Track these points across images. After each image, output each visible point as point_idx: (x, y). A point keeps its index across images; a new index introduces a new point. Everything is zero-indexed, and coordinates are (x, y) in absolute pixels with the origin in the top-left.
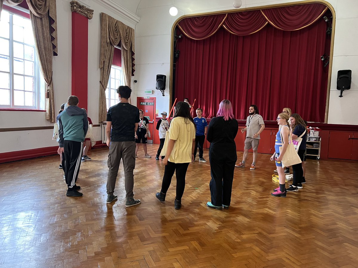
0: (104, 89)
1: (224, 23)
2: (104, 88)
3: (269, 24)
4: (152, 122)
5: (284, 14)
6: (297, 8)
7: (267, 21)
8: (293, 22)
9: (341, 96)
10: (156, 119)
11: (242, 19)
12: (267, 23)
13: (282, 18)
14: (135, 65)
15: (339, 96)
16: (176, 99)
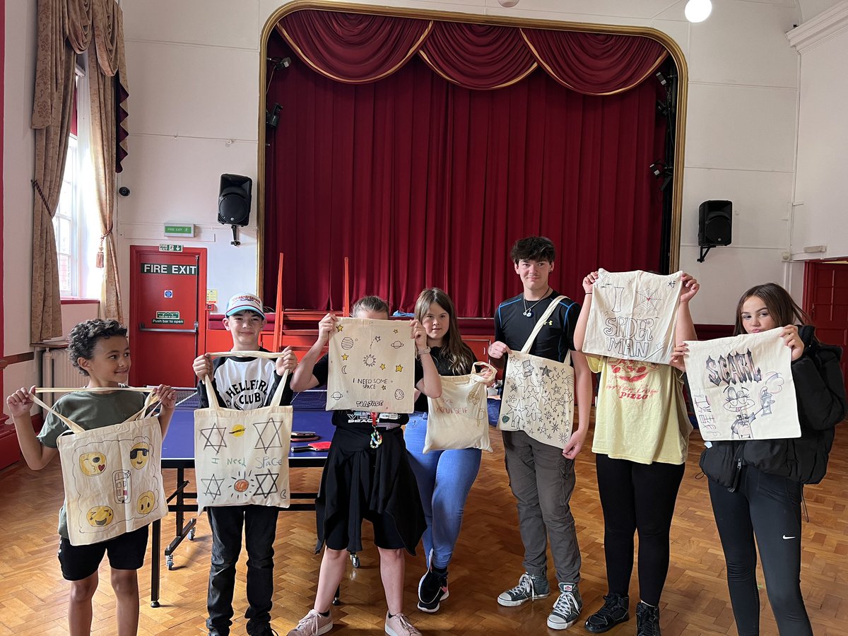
0: (50, 213)
1: (423, 46)
2: (48, 210)
3: (540, 69)
4: (194, 331)
5: (575, 51)
6: (602, 41)
7: (536, 60)
8: (593, 73)
9: (701, 260)
10: (210, 320)
11: (472, 43)
12: (535, 65)
13: (570, 60)
14: (127, 134)
15: (698, 260)
16: (281, 255)
